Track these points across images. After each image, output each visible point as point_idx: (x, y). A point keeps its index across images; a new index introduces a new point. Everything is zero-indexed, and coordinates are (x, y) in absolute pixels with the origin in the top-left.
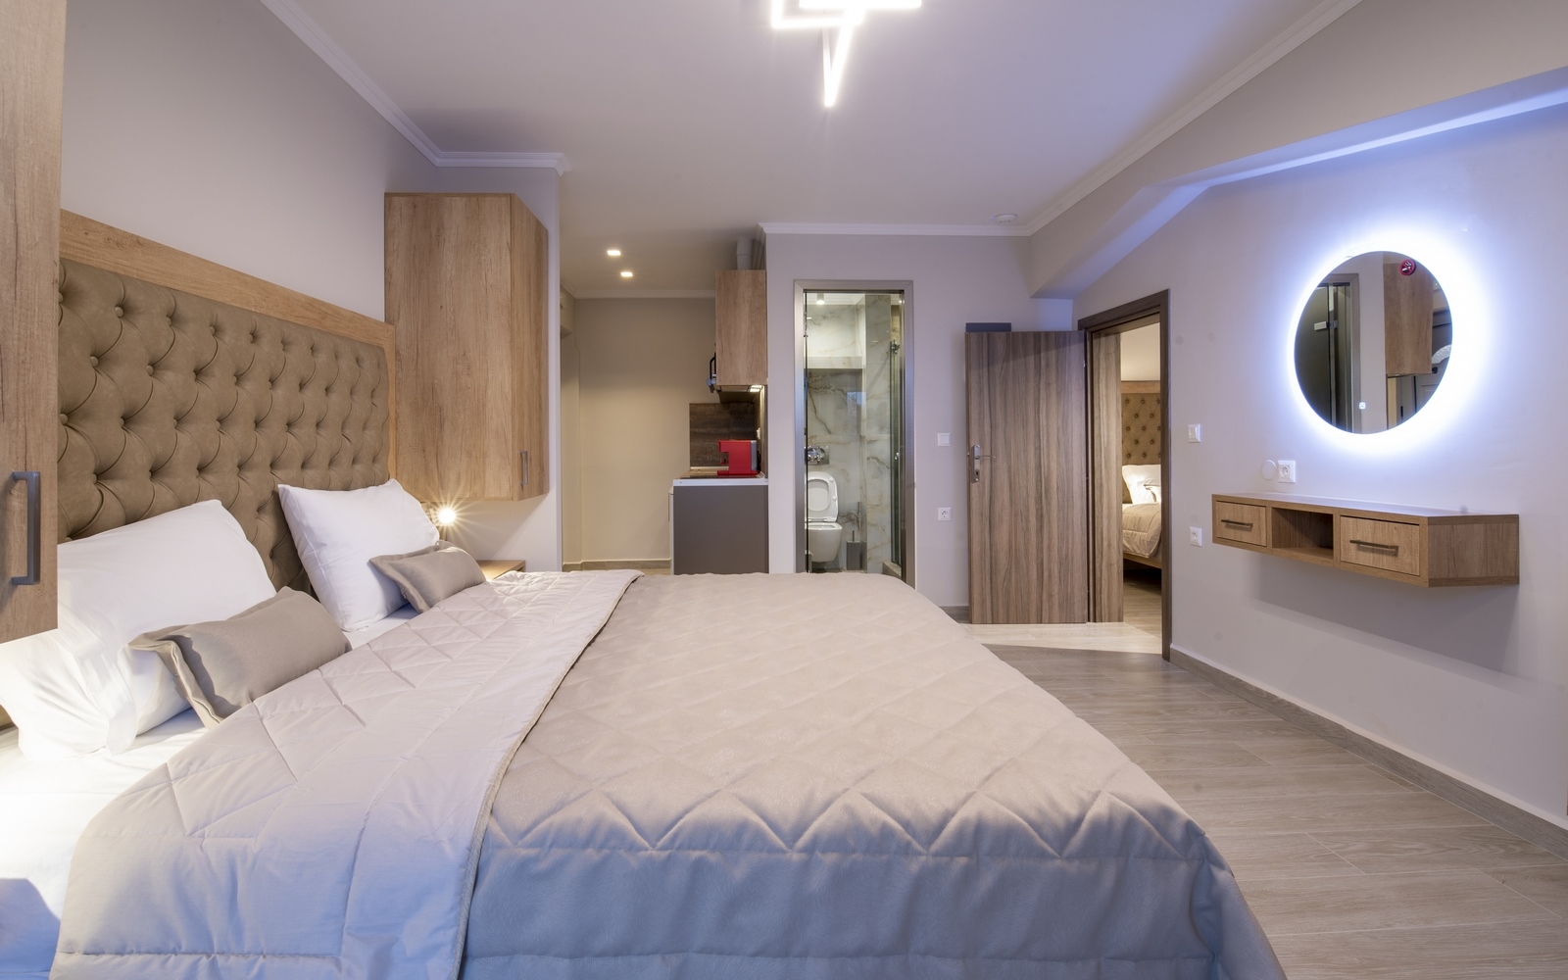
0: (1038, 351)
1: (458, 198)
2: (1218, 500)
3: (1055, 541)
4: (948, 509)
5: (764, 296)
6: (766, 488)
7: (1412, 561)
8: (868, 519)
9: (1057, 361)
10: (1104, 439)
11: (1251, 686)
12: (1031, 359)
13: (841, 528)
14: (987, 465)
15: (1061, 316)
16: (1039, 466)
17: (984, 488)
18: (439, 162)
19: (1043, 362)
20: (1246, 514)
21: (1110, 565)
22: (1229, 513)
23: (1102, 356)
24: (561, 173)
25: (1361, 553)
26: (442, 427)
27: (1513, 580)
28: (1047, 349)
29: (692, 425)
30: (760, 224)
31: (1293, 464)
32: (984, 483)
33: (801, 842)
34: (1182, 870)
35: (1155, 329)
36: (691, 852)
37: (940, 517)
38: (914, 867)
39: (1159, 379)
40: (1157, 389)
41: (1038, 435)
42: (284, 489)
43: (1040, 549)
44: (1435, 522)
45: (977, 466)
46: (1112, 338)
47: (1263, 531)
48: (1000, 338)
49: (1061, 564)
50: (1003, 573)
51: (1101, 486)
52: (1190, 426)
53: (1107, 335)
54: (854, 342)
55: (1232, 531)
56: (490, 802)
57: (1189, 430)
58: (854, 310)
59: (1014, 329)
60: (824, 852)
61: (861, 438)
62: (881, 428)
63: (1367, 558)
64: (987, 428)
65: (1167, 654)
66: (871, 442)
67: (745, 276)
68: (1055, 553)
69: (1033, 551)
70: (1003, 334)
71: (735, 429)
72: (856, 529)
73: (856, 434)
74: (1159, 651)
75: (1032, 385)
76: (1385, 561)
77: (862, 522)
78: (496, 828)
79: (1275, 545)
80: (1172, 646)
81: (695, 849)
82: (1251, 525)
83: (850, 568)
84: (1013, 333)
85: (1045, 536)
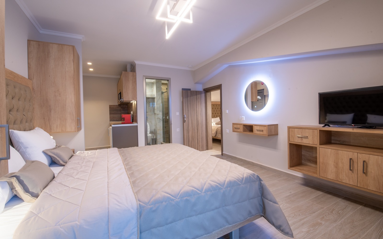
0: (196, 95)
1: (55, 45)
2: (233, 124)
3: (200, 134)
4: (179, 129)
5: (136, 79)
6: (137, 126)
7: (265, 132)
8: (157, 132)
9: (200, 97)
10: (209, 113)
11: (238, 158)
12: (195, 96)
13: (151, 135)
14: (187, 119)
15: (200, 88)
16: (197, 119)
17: (186, 124)
18: (41, 32)
19: (197, 97)
20: (238, 126)
21: (210, 138)
22: (235, 126)
23: (208, 96)
24: (82, 41)
25: (258, 132)
26: (50, 111)
27: (277, 134)
28: (198, 95)
29: (110, 111)
30: (135, 61)
31: (244, 117)
32: (186, 123)
33: (203, 191)
34: (257, 183)
35: (219, 91)
36: (184, 198)
37: (177, 131)
38: (222, 191)
39: (220, 101)
40: (220, 103)
41: (197, 112)
42: (12, 131)
43: (197, 136)
44: (269, 126)
45: (185, 119)
46: (210, 93)
47: (241, 129)
48: (189, 91)
49: (201, 139)
50: (190, 142)
51: (208, 122)
52: (226, 110)
53: (209, 92)
54: (152, 91)
55: (236, 129)
56: (137, 198)
57: (226, 111)
58: (153, 83)
59: (191, 90)
60: (207, 192)
61: (155, 114)
62: (160, 111)
63: (258, 133)
64: (187, 111)
65: (222, 154)
66: (158, 114)
67: (131, 74)
68: (200, 137)
69: (196, 137)
70: (190, 91)
71: (122, 112)
72: (154, 135)
73: (153, 113)
74: (220, 154)
75: (195, 102)
76: (261, 133)
77: (155, 133)
78: (141, 203)
79: (243, 132)
80: (223, 153)
81: (184, 197)
82: (239, 128)
83: (153, 144)
84: (192, 91)
85: (198, 133)
